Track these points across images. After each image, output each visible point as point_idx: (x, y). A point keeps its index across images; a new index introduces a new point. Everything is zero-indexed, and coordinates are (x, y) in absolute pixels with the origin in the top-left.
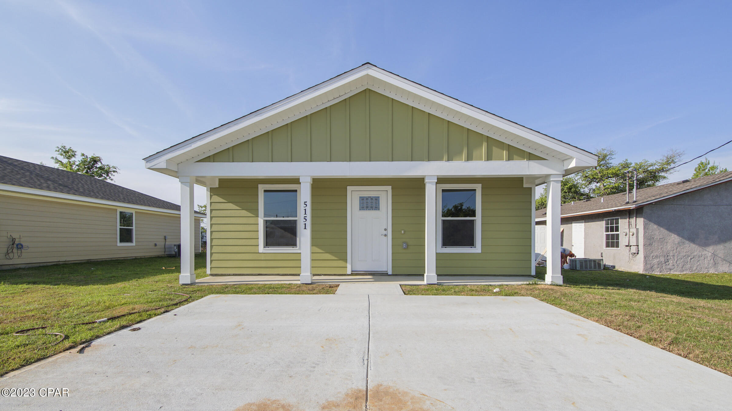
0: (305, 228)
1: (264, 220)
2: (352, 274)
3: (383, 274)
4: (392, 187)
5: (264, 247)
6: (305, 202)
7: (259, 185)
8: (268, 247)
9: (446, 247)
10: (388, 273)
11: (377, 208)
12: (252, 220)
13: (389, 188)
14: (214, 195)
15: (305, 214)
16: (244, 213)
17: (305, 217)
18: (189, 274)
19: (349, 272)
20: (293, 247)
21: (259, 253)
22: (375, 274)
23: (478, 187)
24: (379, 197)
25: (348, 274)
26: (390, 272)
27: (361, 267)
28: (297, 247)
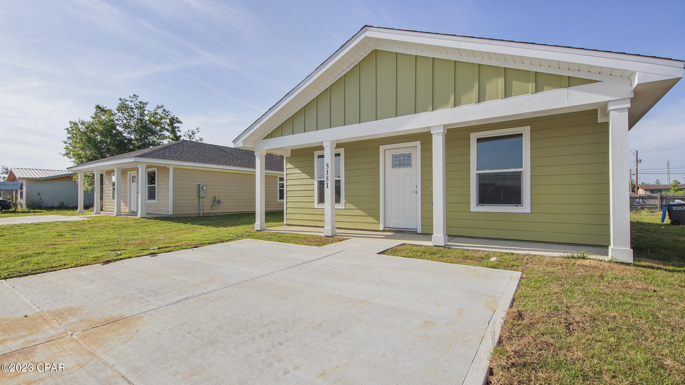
0: (327, 187)
1: (318, 181)
2: (384, 231)
3: (414, 233)
4: (421, 142)
5: (318, 204)
6: (327, 164)
7: (315, 152)
8: (321, 204)
9: (482, 206)
10: (417, 232)
11: (409, 165)
12: (310, 181)
13: (418, 143)
14: (288, 163)
15: (327, 175)
16: (304, 176)
17: (327, 177)
18: (260, 223)
19: (381, 228)
20: (338, 204)
21: (314, 208)
22: (406, 232)
23: (526, 131)
24: (411, 154)
25: (380, 230)
26: (419, 231)
27: (393, 223)
28: (340, 204)
